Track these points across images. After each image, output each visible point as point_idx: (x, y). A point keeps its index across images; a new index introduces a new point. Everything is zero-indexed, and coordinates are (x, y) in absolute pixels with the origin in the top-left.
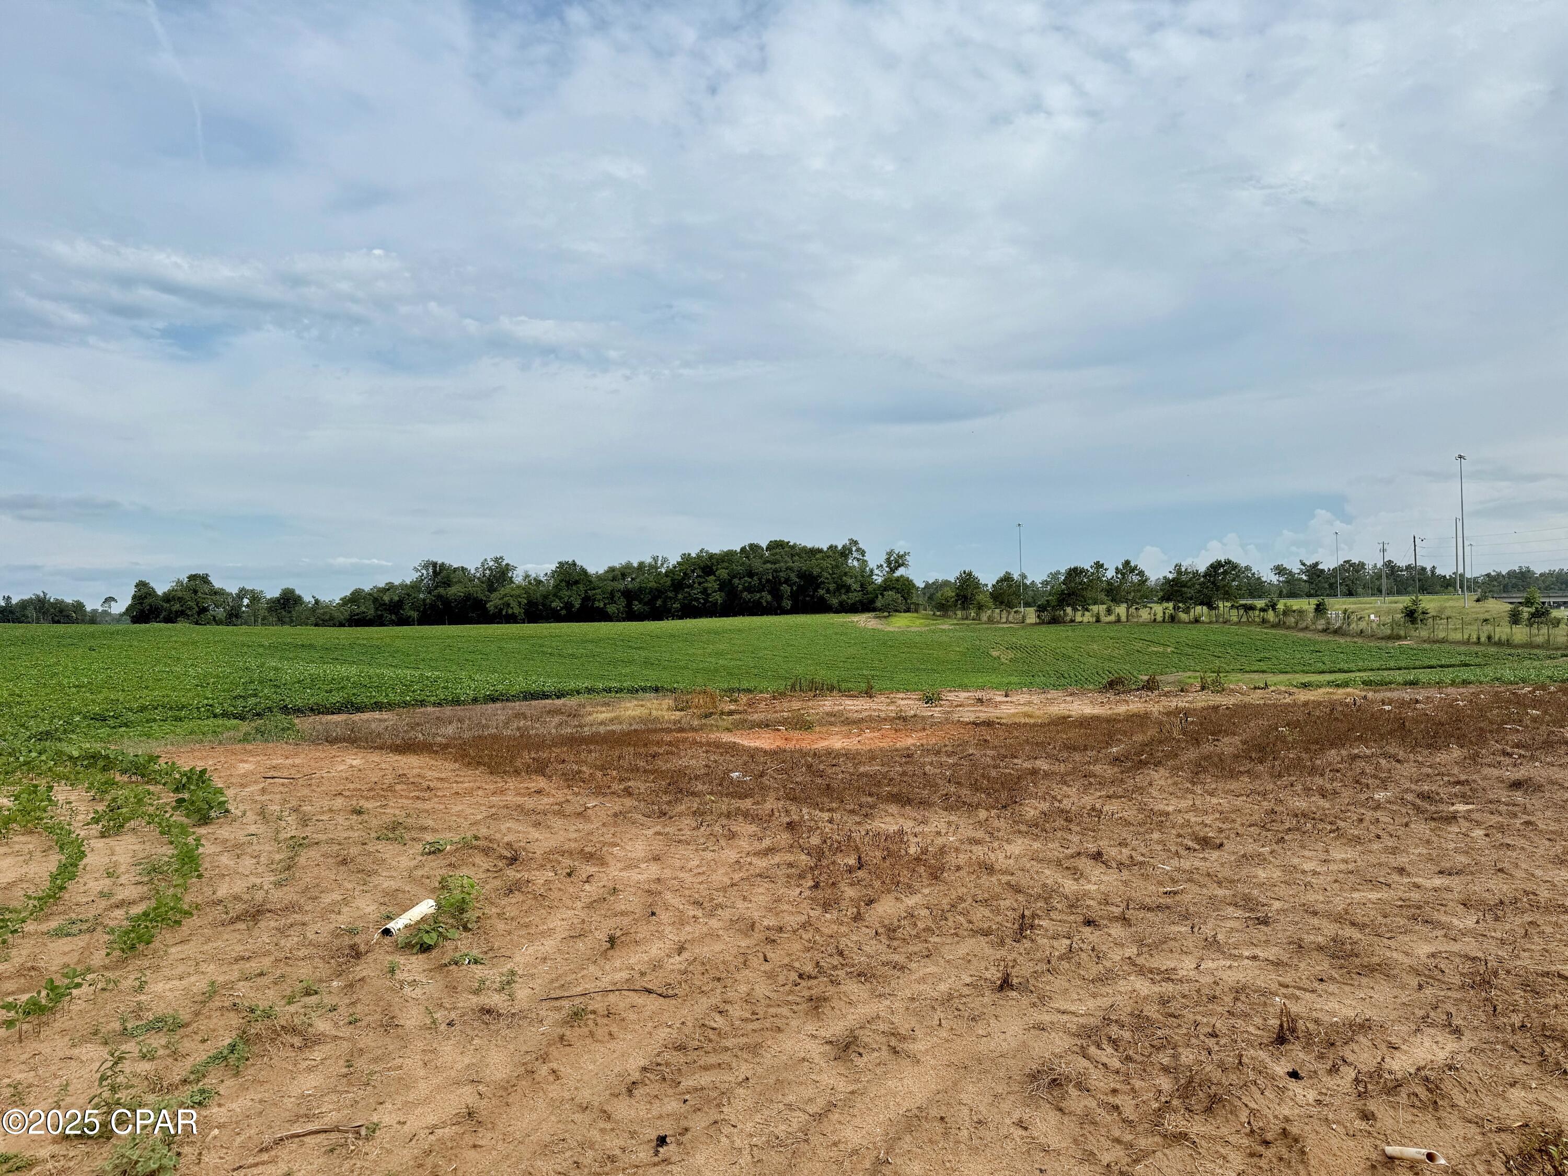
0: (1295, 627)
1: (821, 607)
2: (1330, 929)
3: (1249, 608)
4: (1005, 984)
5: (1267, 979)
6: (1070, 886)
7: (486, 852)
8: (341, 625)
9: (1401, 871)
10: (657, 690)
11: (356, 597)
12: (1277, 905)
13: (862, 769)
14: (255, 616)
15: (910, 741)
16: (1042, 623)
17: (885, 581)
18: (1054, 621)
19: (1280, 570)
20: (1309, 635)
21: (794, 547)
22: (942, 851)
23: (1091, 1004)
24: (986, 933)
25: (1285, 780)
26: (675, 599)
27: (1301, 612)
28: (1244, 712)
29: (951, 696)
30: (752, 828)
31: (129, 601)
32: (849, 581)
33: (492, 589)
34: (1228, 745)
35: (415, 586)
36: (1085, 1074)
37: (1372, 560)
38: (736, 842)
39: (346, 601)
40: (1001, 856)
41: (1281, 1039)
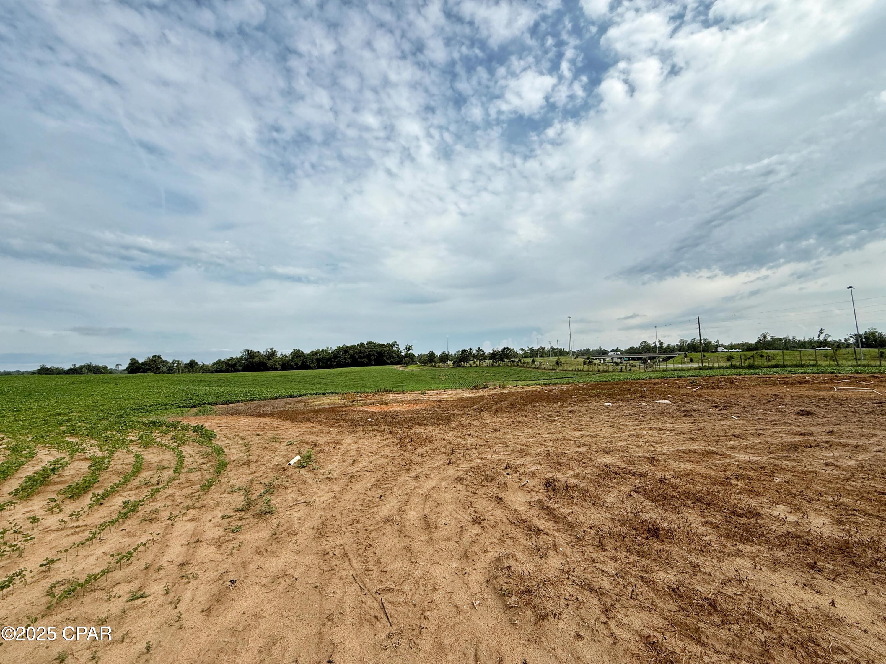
0: (526, 367)
1: (385, 363)
2: (520, 447)
3: (513, 361)
4: (450, 463)
5: (506, 458)
6: (463, 442)
7: (307, 443)
8: (213, 372)
9: (539, 434)
10: (332, 393)
11: (218, 363)
12: (510, 443)
13: (406, 416)
14: (179, 370)
15: (418, 407)
16: (454, 367)
17: (405, 354)
18: (459, 366)
19: (522, 350)
20: (530, 369)
21: (375, 344)
22: (432, 436)
23: (468, 465)
24: (445, 453)
25: (517, 413)
26: (335, 362)
27: (528, 362)
28: (510, 394)
29: (429, 392)
30: (380, 434)
31: (127, 365)
32: (394, 355)
33: (269, 359)
34: (505, 404)
35: (241, 358)
36: (467, 477)
37: (547, 347)
38: (376, 438)
39: (215, 364)
40: (447, 436)
41: (506, 468)
